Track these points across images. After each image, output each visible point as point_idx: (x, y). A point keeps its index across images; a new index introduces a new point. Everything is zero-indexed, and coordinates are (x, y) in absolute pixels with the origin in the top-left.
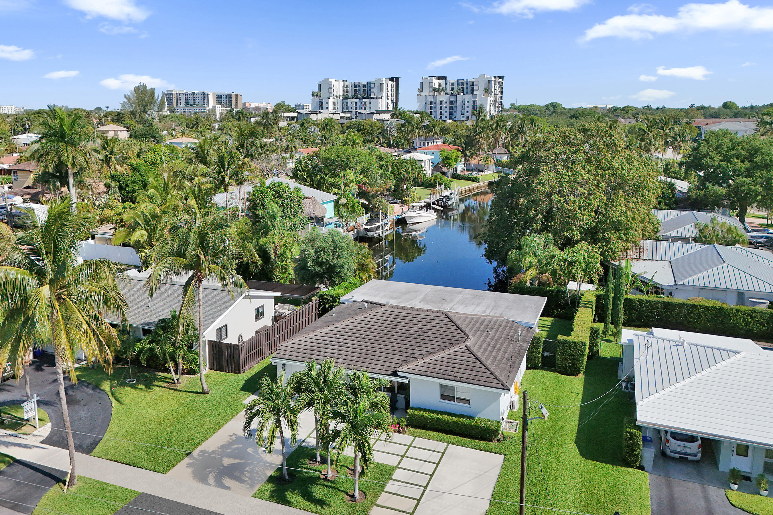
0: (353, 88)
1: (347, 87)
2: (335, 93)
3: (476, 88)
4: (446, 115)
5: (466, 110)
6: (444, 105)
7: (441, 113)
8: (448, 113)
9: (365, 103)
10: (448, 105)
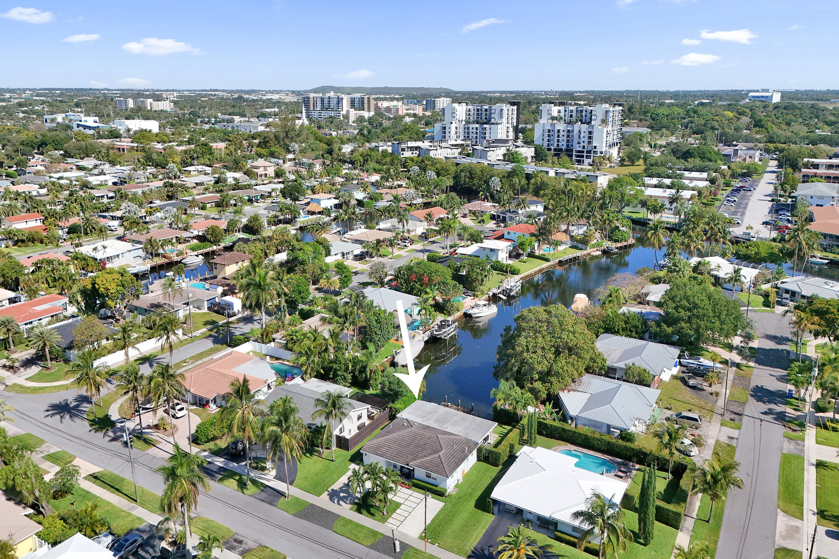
0: (476, 112)
1: (469, 111)
2: (457, 117)
3: (593, 117)
4: (563, 143)
5: (582, 140)
6: (562, 133)
7: (558, 141)
8: (565, 141)
9: (485, 128)
10: (565, 134)
